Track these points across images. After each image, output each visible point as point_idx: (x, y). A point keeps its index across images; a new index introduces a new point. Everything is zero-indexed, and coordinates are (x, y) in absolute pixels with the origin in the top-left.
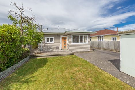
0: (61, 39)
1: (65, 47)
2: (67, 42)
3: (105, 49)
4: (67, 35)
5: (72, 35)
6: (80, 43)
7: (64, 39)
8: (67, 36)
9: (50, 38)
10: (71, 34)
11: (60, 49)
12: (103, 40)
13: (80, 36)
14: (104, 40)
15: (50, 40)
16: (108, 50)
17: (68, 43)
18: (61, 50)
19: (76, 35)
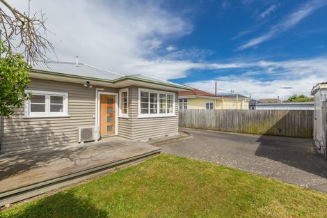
0: (97, 101)
1: (110, 128)
2: (119, 112)
3: (196, 126)
4: (117, 90)
5: (140, 90)
6: (158, 115)
7: (108, 101)
8: (118, 92)
9: (48, 94)
10: (137, 87)
11: (96, 136)
12: (186, 107)
13: (158, 96)
14: (189, 107)
15: (48, 103)
16: (203, 128)
17: (122, 115)
18: (100, 139)
19: (150, 91)
